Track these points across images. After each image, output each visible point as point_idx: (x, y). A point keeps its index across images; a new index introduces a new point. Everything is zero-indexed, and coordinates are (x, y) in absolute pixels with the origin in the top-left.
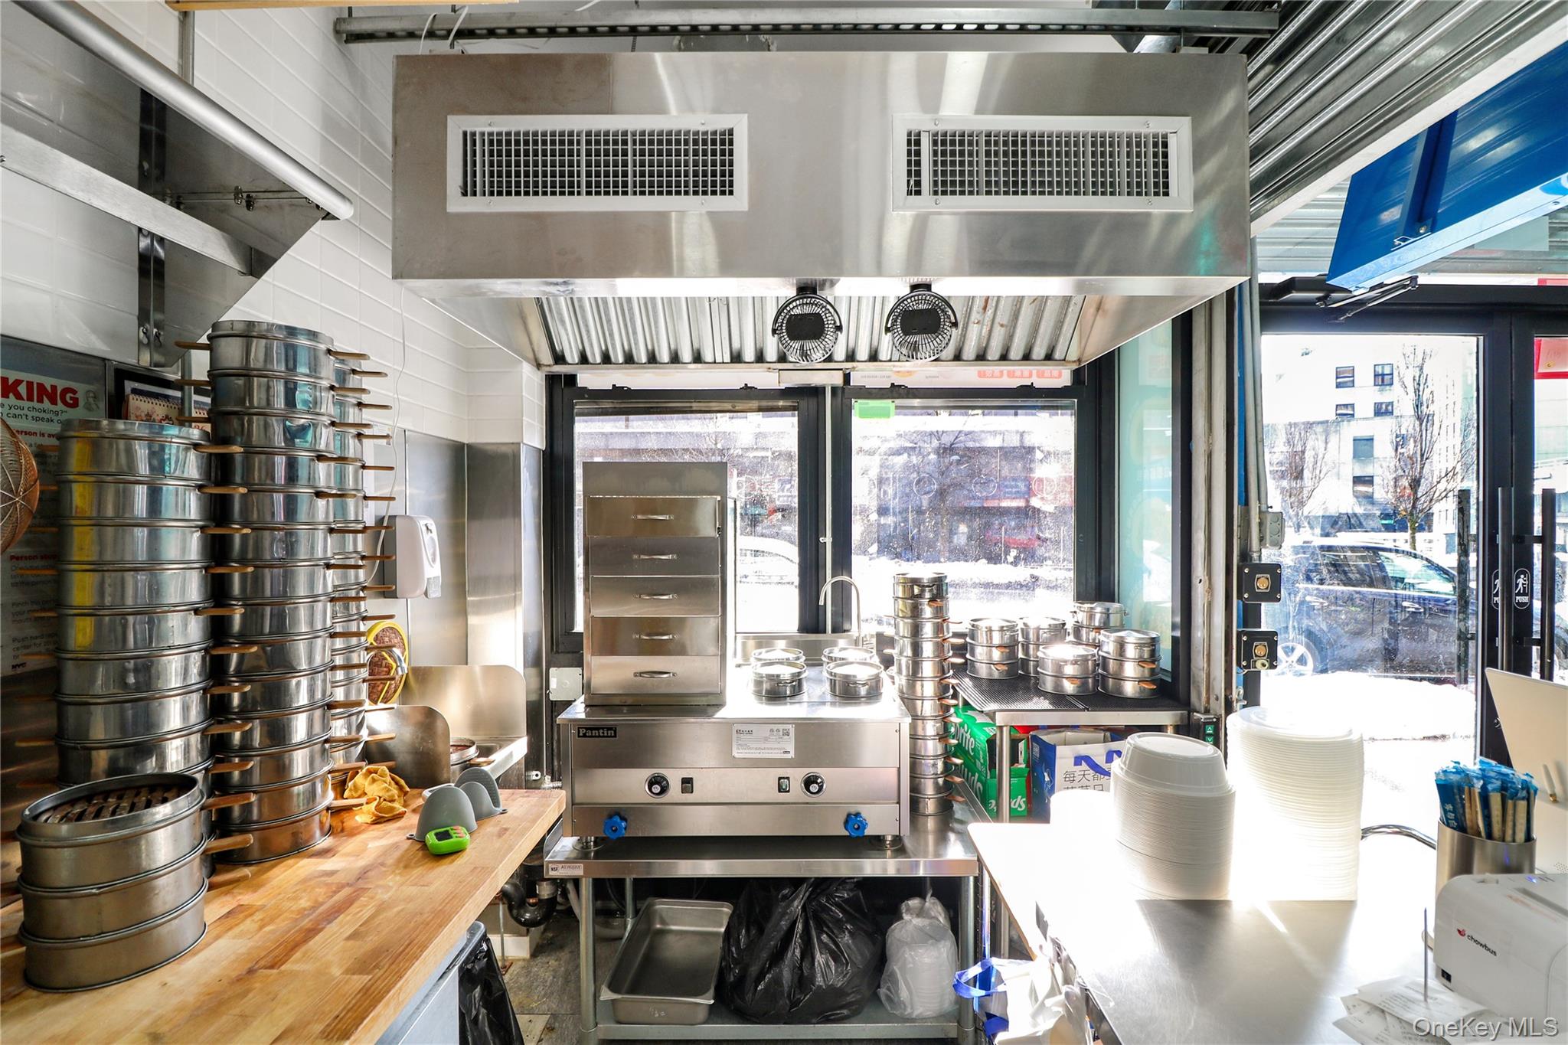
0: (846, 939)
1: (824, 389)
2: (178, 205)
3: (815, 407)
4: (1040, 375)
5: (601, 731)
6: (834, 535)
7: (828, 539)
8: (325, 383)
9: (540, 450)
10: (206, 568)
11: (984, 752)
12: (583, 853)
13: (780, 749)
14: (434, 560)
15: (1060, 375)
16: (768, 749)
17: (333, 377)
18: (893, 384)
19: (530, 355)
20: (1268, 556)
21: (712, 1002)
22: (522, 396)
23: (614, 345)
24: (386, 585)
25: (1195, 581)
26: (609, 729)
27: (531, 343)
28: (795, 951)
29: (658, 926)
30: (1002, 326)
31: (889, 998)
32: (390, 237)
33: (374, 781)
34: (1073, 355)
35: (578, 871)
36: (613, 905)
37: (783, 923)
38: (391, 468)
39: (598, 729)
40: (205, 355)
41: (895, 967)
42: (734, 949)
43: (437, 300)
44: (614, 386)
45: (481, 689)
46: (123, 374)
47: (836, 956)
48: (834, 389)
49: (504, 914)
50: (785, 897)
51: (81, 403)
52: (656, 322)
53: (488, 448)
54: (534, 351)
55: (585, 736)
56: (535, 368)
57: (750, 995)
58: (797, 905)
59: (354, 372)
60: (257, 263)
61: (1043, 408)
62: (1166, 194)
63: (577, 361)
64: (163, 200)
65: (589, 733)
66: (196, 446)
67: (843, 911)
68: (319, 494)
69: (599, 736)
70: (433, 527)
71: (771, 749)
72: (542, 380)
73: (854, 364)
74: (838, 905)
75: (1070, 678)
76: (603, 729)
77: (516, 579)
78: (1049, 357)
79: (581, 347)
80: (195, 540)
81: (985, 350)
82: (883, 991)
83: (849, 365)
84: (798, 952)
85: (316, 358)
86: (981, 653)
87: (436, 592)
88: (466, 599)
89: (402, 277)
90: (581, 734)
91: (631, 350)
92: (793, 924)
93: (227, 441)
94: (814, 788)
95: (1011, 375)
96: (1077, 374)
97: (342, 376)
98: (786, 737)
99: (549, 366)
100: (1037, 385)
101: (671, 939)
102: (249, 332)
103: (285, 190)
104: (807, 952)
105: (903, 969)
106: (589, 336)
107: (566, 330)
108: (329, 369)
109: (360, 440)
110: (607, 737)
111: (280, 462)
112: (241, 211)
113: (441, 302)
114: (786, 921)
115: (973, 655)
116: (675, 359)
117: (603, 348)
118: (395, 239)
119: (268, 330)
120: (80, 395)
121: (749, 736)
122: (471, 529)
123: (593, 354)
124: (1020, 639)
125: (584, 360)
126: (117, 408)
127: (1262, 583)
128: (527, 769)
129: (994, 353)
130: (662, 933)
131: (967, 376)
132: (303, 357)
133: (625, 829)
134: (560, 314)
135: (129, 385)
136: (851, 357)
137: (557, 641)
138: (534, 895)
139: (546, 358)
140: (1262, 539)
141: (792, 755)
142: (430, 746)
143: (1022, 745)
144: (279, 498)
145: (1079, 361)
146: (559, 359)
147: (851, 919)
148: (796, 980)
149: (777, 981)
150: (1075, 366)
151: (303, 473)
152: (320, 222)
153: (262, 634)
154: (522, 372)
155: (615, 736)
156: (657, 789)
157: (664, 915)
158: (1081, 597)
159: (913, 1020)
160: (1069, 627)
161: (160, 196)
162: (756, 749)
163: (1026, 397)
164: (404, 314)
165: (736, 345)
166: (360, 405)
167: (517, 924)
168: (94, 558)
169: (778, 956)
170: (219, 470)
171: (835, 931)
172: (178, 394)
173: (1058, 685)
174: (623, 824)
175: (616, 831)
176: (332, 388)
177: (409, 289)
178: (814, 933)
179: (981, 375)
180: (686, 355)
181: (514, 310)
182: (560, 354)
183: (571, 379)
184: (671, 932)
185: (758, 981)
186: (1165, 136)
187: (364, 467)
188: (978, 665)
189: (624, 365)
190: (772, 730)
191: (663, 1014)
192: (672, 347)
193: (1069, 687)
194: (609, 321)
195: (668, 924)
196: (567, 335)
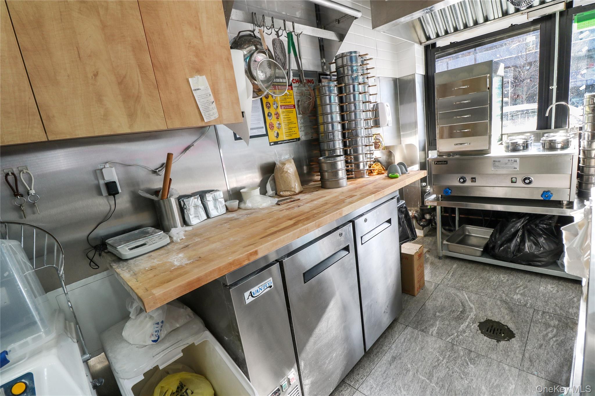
0: (542, 240)
1: (555, 14)
2: (325, 29)
3: (550, 26)
5: (442, 162)
6: (558, 84)
7: (554, 87)
8: (359, 64)
9: (423, 75)
10: (340, 113)
12: (437, 199)
13: (513, 167)
14: (389, 115)
16: (507, 167)
17: (361, 62)
19: (418, 40)
21: (482, 250)
22: (415, 56)
23: (449, 26)
24: (377, 124)
26: (445, 161)
27: (418, 36)
29: (467, 233)
31: (561, 264)
32: (371, 16)
33: (377, 166)
35: (435, 204)
36: (452, 229)
37: (512, 230)
38: (376, 85)
39: (441, 162)
40: (335, 64)
42: (493, 239)
43: (385, 31)
44: (451, 43)
45: (405, 151)
46: (320, 74)
47: (537, 244)
48: (561, 13)
49: (415, 223)
50: (513, 221)
51: (314, 82)
52: (466, 11)
53: (405, 78)
54: (419, 38)
55: (436, 164)
56: (420, 45)
57: (497, 250)
59: (365, 60)
60: (341, 37)
63: (435, 37)
64: (322, 29)
65: (438, 163)
66: (336, 86)
67: (541, 231)
68: (360, 93)
69: (441, 164)
70: (388, 105)
71: (508, 167)
72: (423, 49)
74: (539, 229)
76: (443, 161)
77: (416, 123)
79: (436, 31)
80: (338, 108)
82: (559, 262)
84: (518, 240)
85: (357, 58)
87: (391, 125)
88: (400, 133)
89: (375, 28)
91: (456, 26)
92: (517, 231)
93: (341, 84)
94: (528, 182)
97: (362, 62)
98: (515, 163)
99: (425, 42)
101: (471, 238)
102: (342, 56)
103: (346, 15)
104: (523, 241)
106: (439, 26)
107: (430, 26)
108: (359, 60)
109: (368, 79)
110: (444, 164)
111: (351, 86)
112: (337, 25)
113: (386, 32)
114: (514, 229)
117: (445, 28)
118: (372, 16)
119: (346, 54)
120: (314, 81)
121: (499, 163)
122: (401, 108)
123: (441, 32)
125: (438, 36)
126: (320, 81)
128: (421, 182)
130: (469, 236)
132: (354, 59)
133: (451, 192)
134: (427, 21)
135: (321, 77)
137: (431, 143)
138: (424, 218)
139: (423, 39)
141: (518, 169)
142: (390, 160)
144: (352, 95)
146: (428, 38)
147: (544, 234)
148: (516, 249)
149: (509, 247)
151: (356, 89)
152: (355, 20)
153: (351, 128)
154: (415, 48)
155: (447, 164)
156: (462, 180)
157: (469, 230)
161: (321, 28)
162: (502, 167)
164: (377, 39)
165: (504, 9)
166: (367, 69)
167: (419, 226)
168: (322, 113)
169: (510, 240)
170: (340, 90)
171: (537, 236)
172: (329, 77)
174: (450, 191)
175: (447, 193)
176: (361, 65)
177: (377, 31)
178: (526, 235)
180: (481, 20)
181: (411, 26)
182: (429, 36)
183: (434, 45)
185: (500, 247)
187: (369, 86)
189: (454, 33)
190: (509, 160)
191: (464, 251)
192: (474, 19)
194: (446, 17)
195: (471, 233)
196: (431, 28)
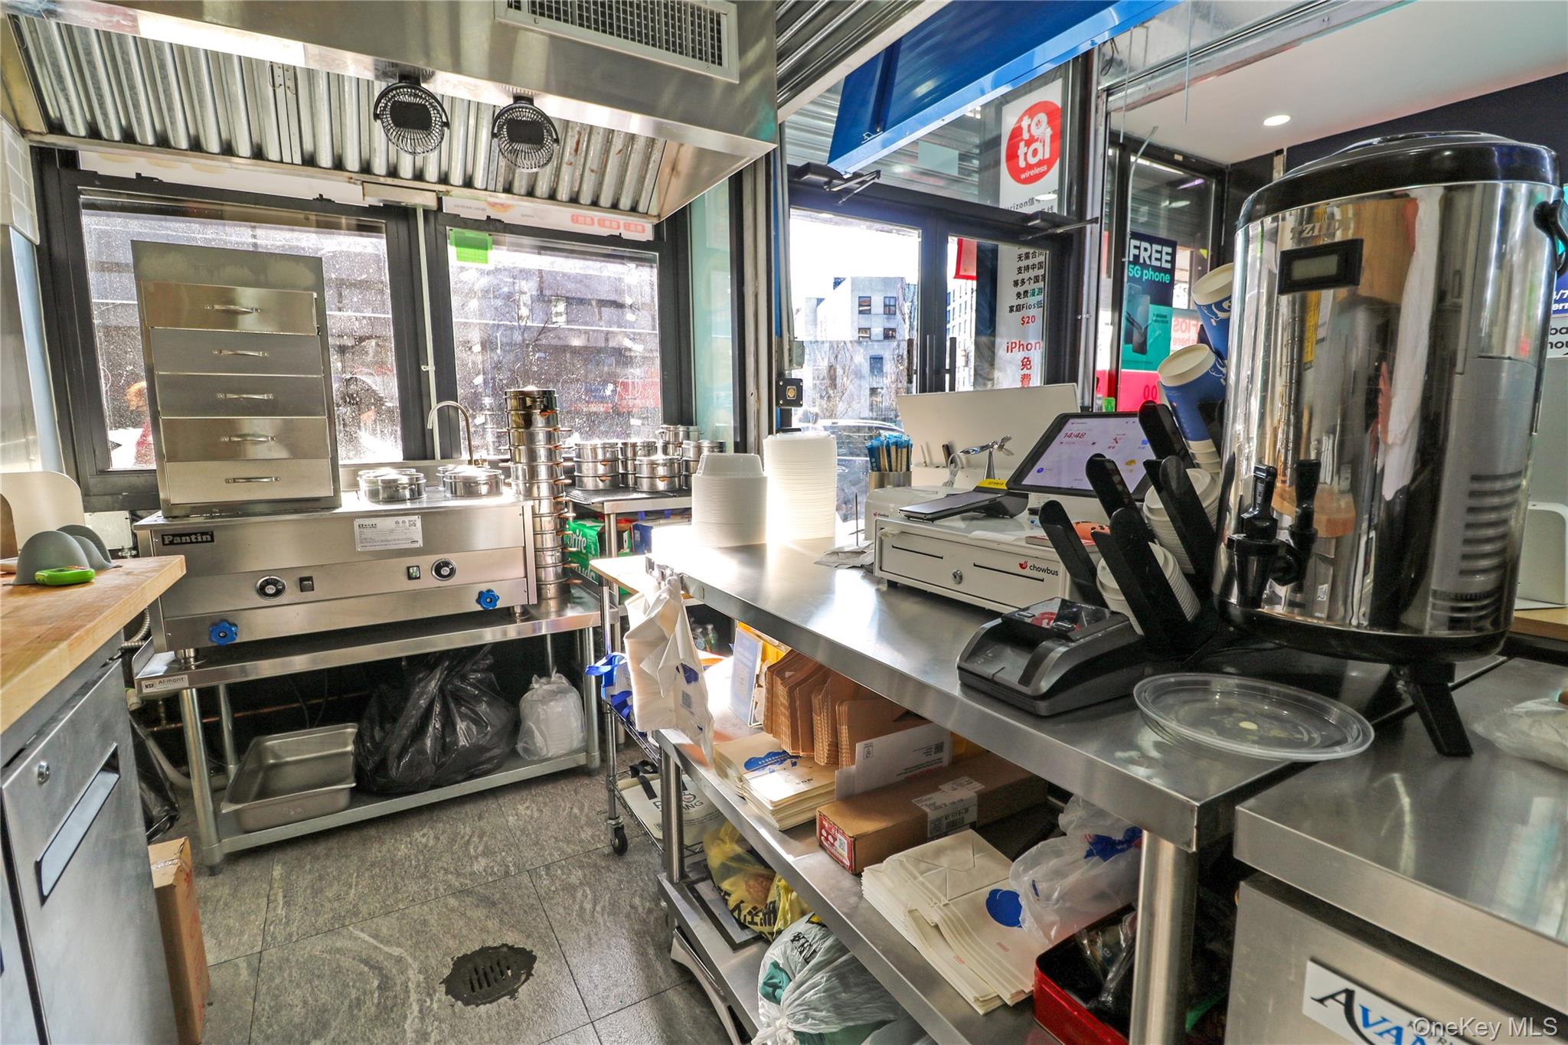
0: (483, 708)
1: (414, 210)
3: (406, 232)
4: (627, 226)
5: (193, 537)
6: (436, 364)
7: (430, 368)
9: (34, 242)
11: (595, 545)
12: (182, 662)
13: (408, 539)
15: (643, 231)
16: (394, 540)
18: (488, 217)
19: (8, 114)
20: (796, 374)
21: (352, 785)
23: (139, 120)
25: (748, 394)
26: (203, 534)
27: (13, 99)
28: (435, 724)
30: (592, 171)
31: (526, 750)
34: (654, 211)
35: (178, 684)
37: (421, 702)
39: (189, 535)
41: (530, 724)
44: (138, 175)
47: (477, 720)
48: (426, 212)
50: (420, 680)
54: (14, 109)
55: (171, 543)
56: (17, 135)
57: (394, 770)
58: (433, 686)
61: (632, 259)
62: (720, 64)
63: (81, 134)
65: (177, 540)
67: (476, 688)
69: (191, 542)
71: (397, 540)
72: (27, 153)
73: (449, 188)
74: (471, 685)
75: (663, 478)
76: (196, 534)
78: (634, 209)
79: (89, 118)
81: (578, 193)
82: (520, 746)
83: (442, 188)
84: (438, 724)
86: (587, 469)
90: (167, 542)
91: (165, 131)
92: (432, 703)
94: (445, 571)
95: (601, 222)
96: (657, 228)
98: (413, 527)
99: (40, 134)
100: (624, 236)
104: (448, 724)
105: (538, 722)
106: (102, 105)
107: (65, 89)
110: (202, 542)
114: (424, 700)
115: (580, 471)
116: (228, 150)
117: (124, 122)
121: (373, 530)
123: (108, 127)
124: (620, 457)
125: (94, 133)
127: (791, 393)
129: (586, 198)
130: (277, 766)
131: (560, 217)
133: (234, 633)
136: (444, 179)
139: (34, 122)
140: (790, 361)
141: (420, 544)
143: (626, 535)
145: (659, 216)
146: (56, 127)
147: (484, 693)
148: (439, 748)
149: (423, 752)
150: (656, 221)
155: (212, 541)
156: (270, 589)
157: (276, 748)
158: (667, 420)
159: (549, 759)
160: (660, 444)
162: (382, 541)
163: (614, 247)
165: (308, 147)
171: (472, 703)
173: (653, 485)
174: (231, 629)
175: (225, 636)
178: (452, 705)
179: (575, 219)
180: (244, 148)
182: (56, 120)
183: (70, 158)
184: (288, 763)
185: (400, 757)
186: (718, 16)
188: (585, 480)
189: (154, 149)
190: (397, 522)
191: (299, 810)
192: (224, 136)
193: (661, 486)
194: (132, 88)
195: (283, 757)
196: (68, 97)
